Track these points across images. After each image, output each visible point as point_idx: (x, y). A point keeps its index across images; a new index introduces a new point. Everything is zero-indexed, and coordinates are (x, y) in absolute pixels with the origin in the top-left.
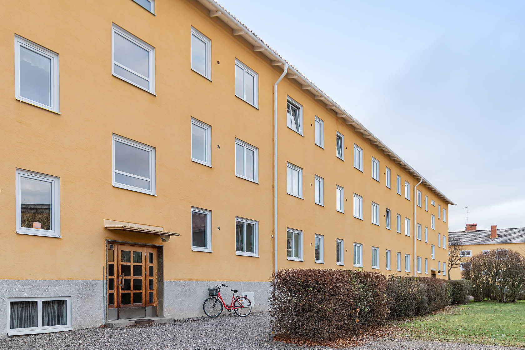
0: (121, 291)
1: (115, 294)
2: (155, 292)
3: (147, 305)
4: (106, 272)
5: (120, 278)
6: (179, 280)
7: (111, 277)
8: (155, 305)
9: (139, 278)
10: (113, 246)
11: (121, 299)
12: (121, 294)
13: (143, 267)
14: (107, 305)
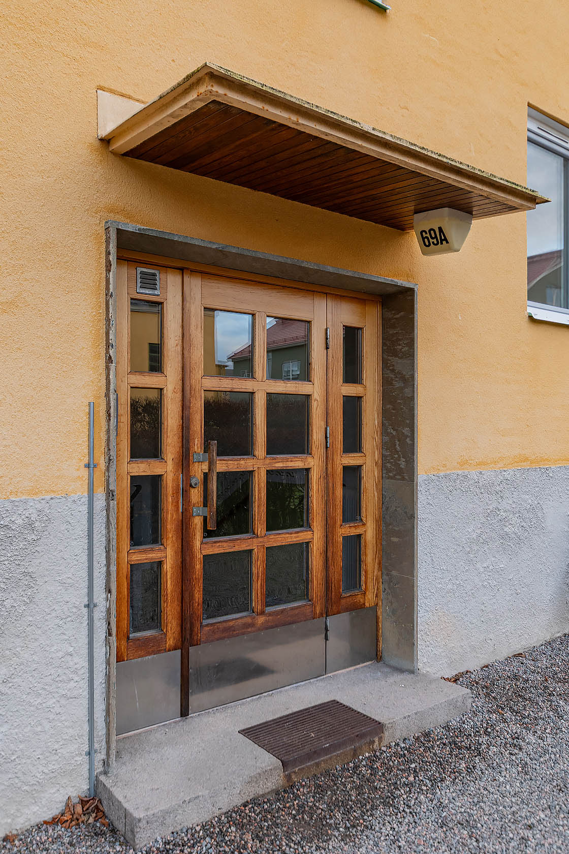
0: (201, 547)
1: (169, 567)
2: (369, 532)
3: (331, 606)
4: (103, 436)
5: (199, 469)
6: (479, 464)
7: (143, 468)
8: (370, 599)
9: (295, 462)
10: (160, 276)
11: (198, 596)
12: (198, 566)
13: (314, 405)
14: (108, 663)
